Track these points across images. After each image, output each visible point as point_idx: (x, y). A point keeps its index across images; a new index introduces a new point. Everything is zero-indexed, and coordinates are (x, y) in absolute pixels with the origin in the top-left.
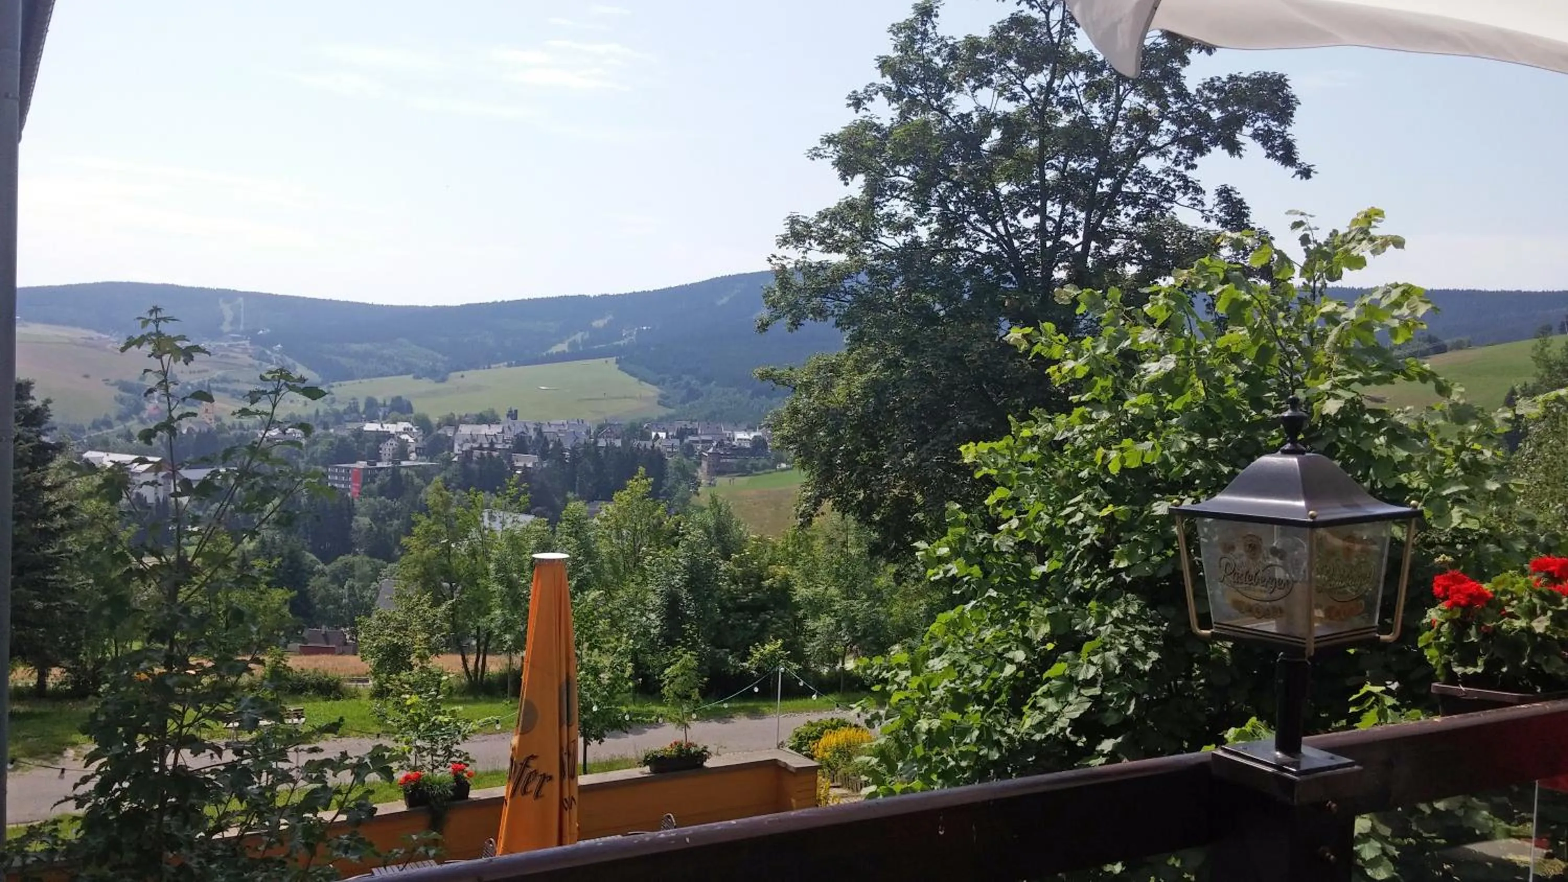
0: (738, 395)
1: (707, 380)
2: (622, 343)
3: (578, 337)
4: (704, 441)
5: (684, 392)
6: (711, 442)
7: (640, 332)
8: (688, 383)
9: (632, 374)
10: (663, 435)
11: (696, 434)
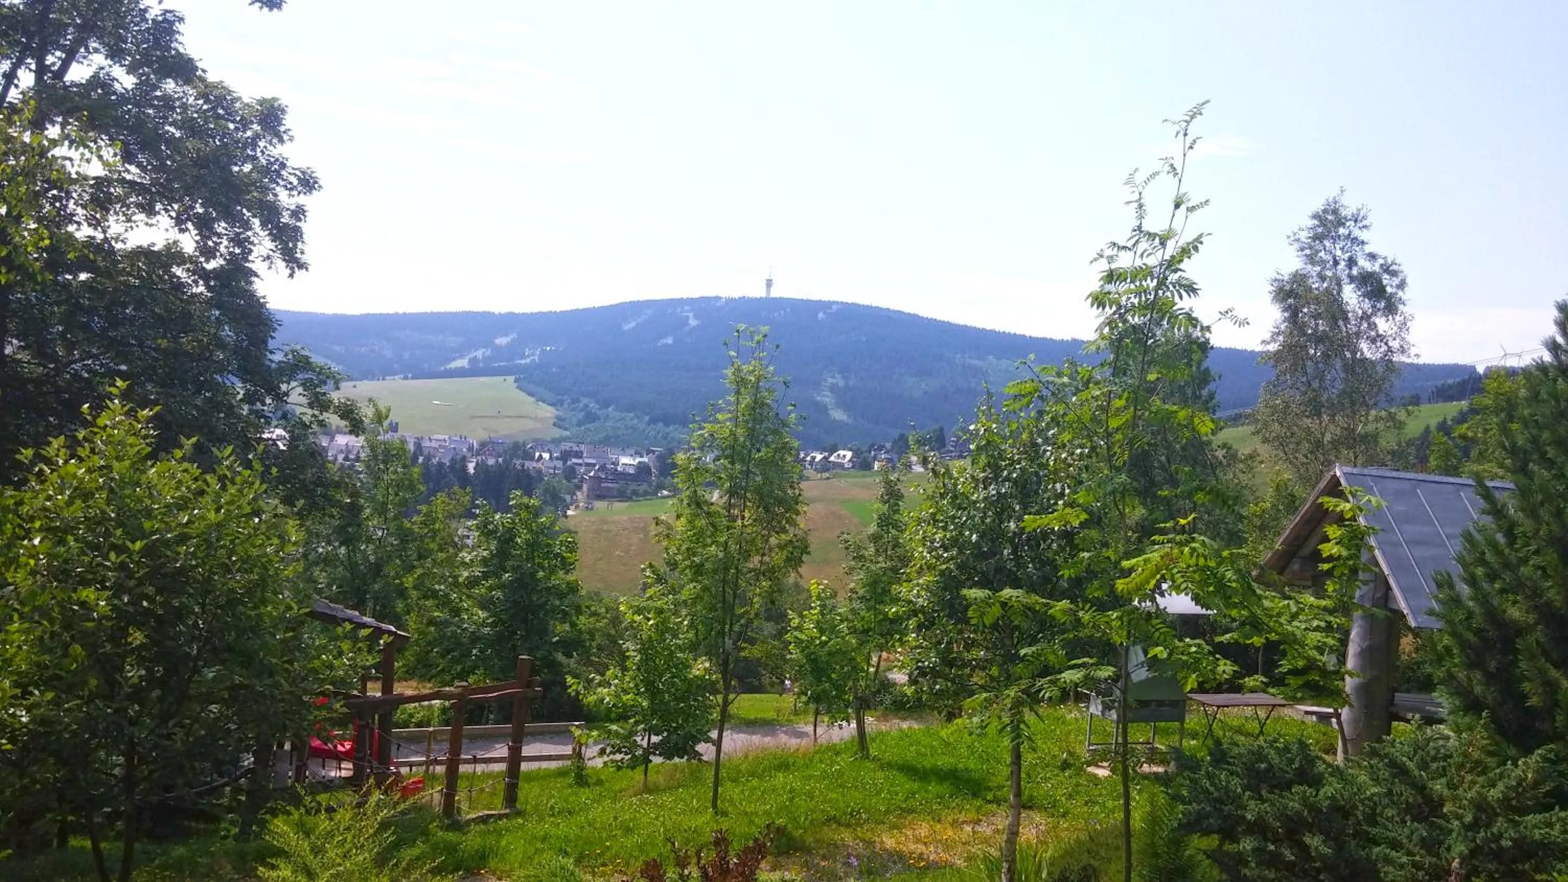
0: (635, 421)
1: (606, 404)
2: (523, 362)
3: (479, 354)
4: (588, 465)
5: (581, 415)
6: (594, 465)
7: (543, 351)
8: (586, 406)
9: (531, 394)
10: (546, 456)
11: (581, 457)
